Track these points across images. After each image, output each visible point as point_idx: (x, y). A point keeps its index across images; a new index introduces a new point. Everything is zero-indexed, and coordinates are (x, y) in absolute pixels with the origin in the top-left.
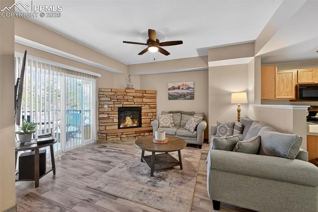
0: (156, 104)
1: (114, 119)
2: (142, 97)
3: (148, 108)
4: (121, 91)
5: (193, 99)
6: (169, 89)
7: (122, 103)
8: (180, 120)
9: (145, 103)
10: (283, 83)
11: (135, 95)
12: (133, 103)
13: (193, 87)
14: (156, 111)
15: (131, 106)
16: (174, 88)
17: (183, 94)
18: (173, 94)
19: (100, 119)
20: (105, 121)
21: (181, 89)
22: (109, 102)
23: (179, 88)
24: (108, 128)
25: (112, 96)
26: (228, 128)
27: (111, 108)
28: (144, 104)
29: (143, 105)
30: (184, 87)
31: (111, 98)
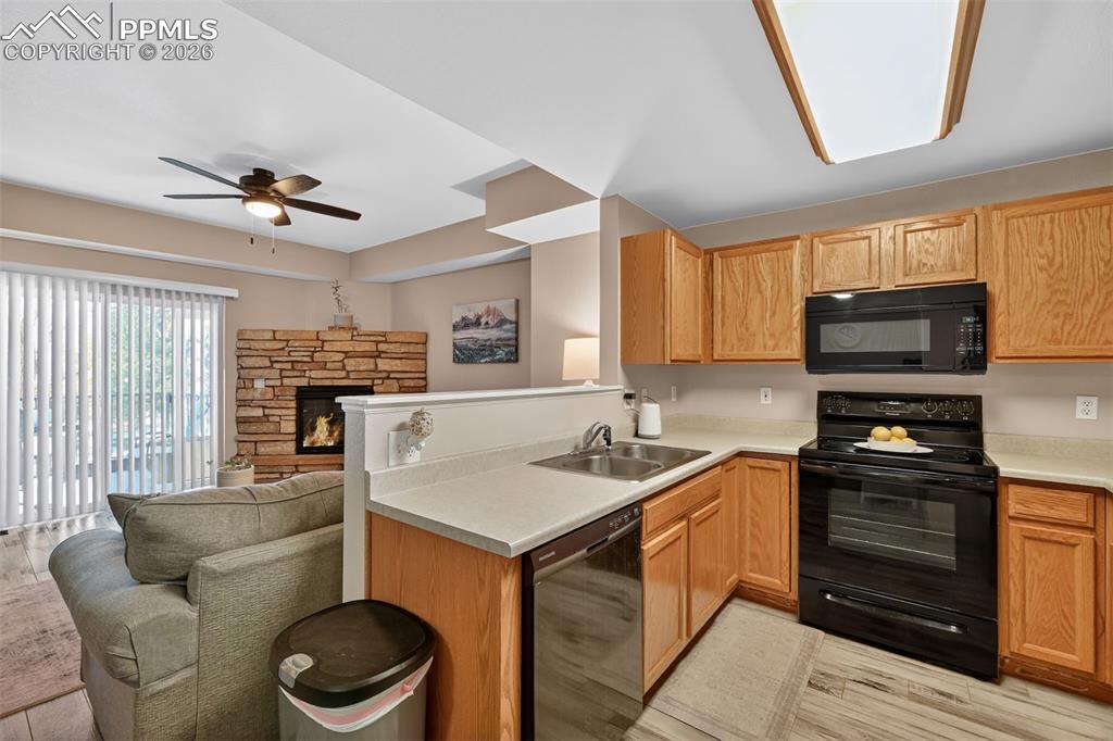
0: (425, 379)
1: (283, 424)
2: (378, 355)
4: (304, 336)
5: (517, 361)
6: (455, 328)
7: (307, 374)
9: (384, 375)
10: (759, 296)
11: (351, 349)
12: (343, 374)
13: (513, 318)
15: (337, 383)
16: (465, 324)
17: (487, 343)
18: (464, 343)
19: (240, 421)
20: (253, 428)
21: (482, 324)
22: (267, 371)
23: (477, 323)
24: (262, 449)
25: (274, 354)
27: (271, 389)
28: (383, 379)
29: (376, 382)
30: (489, 319)
31: (273, 359)
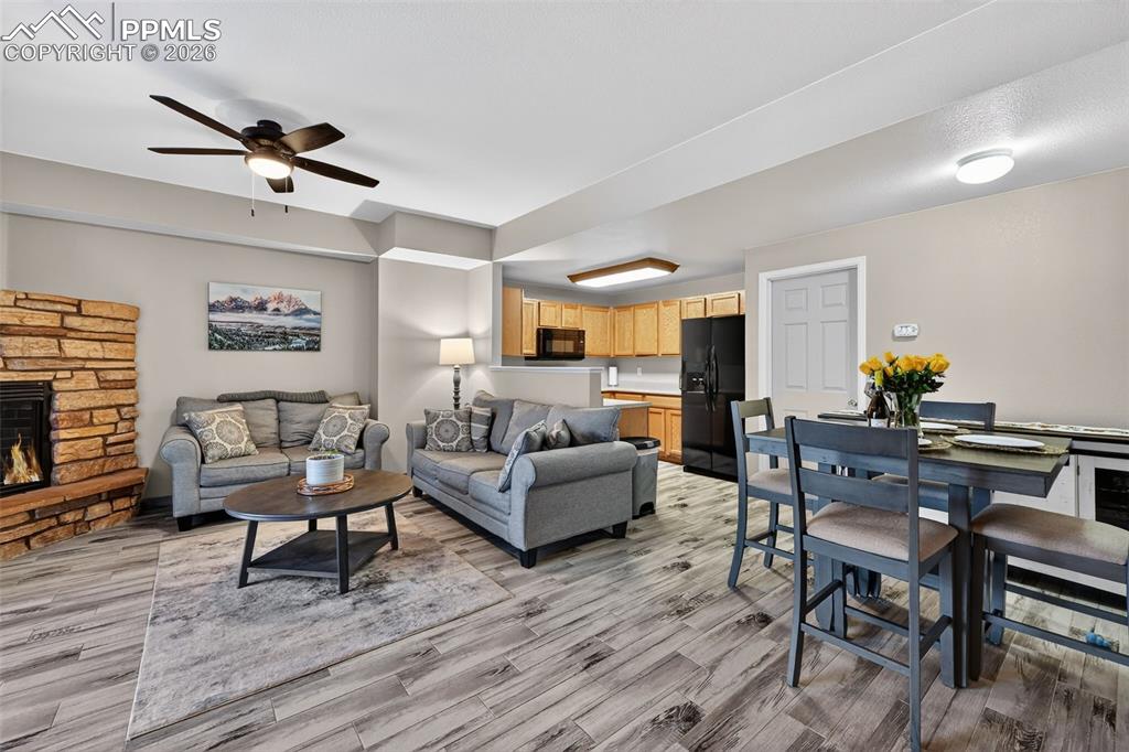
0: (133, 369)
2: (62, 334)
3: (93, 384)
5: (318, 350)
6: (212, 308)
8: (275, 423)
9: (76, 364)
11: (15, 321)
13: (318, 309)
14: (137, 396)
16: (237, 306)
17: (277, 330)
18: (234, 327)
21: (269, 311)
23: (261, 307)
26: (460, 424)
29: (59, 375)
30: (282, 306)
